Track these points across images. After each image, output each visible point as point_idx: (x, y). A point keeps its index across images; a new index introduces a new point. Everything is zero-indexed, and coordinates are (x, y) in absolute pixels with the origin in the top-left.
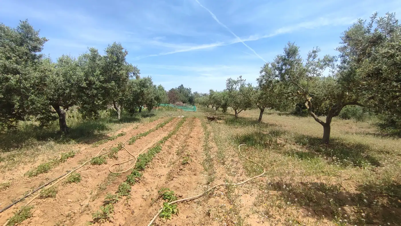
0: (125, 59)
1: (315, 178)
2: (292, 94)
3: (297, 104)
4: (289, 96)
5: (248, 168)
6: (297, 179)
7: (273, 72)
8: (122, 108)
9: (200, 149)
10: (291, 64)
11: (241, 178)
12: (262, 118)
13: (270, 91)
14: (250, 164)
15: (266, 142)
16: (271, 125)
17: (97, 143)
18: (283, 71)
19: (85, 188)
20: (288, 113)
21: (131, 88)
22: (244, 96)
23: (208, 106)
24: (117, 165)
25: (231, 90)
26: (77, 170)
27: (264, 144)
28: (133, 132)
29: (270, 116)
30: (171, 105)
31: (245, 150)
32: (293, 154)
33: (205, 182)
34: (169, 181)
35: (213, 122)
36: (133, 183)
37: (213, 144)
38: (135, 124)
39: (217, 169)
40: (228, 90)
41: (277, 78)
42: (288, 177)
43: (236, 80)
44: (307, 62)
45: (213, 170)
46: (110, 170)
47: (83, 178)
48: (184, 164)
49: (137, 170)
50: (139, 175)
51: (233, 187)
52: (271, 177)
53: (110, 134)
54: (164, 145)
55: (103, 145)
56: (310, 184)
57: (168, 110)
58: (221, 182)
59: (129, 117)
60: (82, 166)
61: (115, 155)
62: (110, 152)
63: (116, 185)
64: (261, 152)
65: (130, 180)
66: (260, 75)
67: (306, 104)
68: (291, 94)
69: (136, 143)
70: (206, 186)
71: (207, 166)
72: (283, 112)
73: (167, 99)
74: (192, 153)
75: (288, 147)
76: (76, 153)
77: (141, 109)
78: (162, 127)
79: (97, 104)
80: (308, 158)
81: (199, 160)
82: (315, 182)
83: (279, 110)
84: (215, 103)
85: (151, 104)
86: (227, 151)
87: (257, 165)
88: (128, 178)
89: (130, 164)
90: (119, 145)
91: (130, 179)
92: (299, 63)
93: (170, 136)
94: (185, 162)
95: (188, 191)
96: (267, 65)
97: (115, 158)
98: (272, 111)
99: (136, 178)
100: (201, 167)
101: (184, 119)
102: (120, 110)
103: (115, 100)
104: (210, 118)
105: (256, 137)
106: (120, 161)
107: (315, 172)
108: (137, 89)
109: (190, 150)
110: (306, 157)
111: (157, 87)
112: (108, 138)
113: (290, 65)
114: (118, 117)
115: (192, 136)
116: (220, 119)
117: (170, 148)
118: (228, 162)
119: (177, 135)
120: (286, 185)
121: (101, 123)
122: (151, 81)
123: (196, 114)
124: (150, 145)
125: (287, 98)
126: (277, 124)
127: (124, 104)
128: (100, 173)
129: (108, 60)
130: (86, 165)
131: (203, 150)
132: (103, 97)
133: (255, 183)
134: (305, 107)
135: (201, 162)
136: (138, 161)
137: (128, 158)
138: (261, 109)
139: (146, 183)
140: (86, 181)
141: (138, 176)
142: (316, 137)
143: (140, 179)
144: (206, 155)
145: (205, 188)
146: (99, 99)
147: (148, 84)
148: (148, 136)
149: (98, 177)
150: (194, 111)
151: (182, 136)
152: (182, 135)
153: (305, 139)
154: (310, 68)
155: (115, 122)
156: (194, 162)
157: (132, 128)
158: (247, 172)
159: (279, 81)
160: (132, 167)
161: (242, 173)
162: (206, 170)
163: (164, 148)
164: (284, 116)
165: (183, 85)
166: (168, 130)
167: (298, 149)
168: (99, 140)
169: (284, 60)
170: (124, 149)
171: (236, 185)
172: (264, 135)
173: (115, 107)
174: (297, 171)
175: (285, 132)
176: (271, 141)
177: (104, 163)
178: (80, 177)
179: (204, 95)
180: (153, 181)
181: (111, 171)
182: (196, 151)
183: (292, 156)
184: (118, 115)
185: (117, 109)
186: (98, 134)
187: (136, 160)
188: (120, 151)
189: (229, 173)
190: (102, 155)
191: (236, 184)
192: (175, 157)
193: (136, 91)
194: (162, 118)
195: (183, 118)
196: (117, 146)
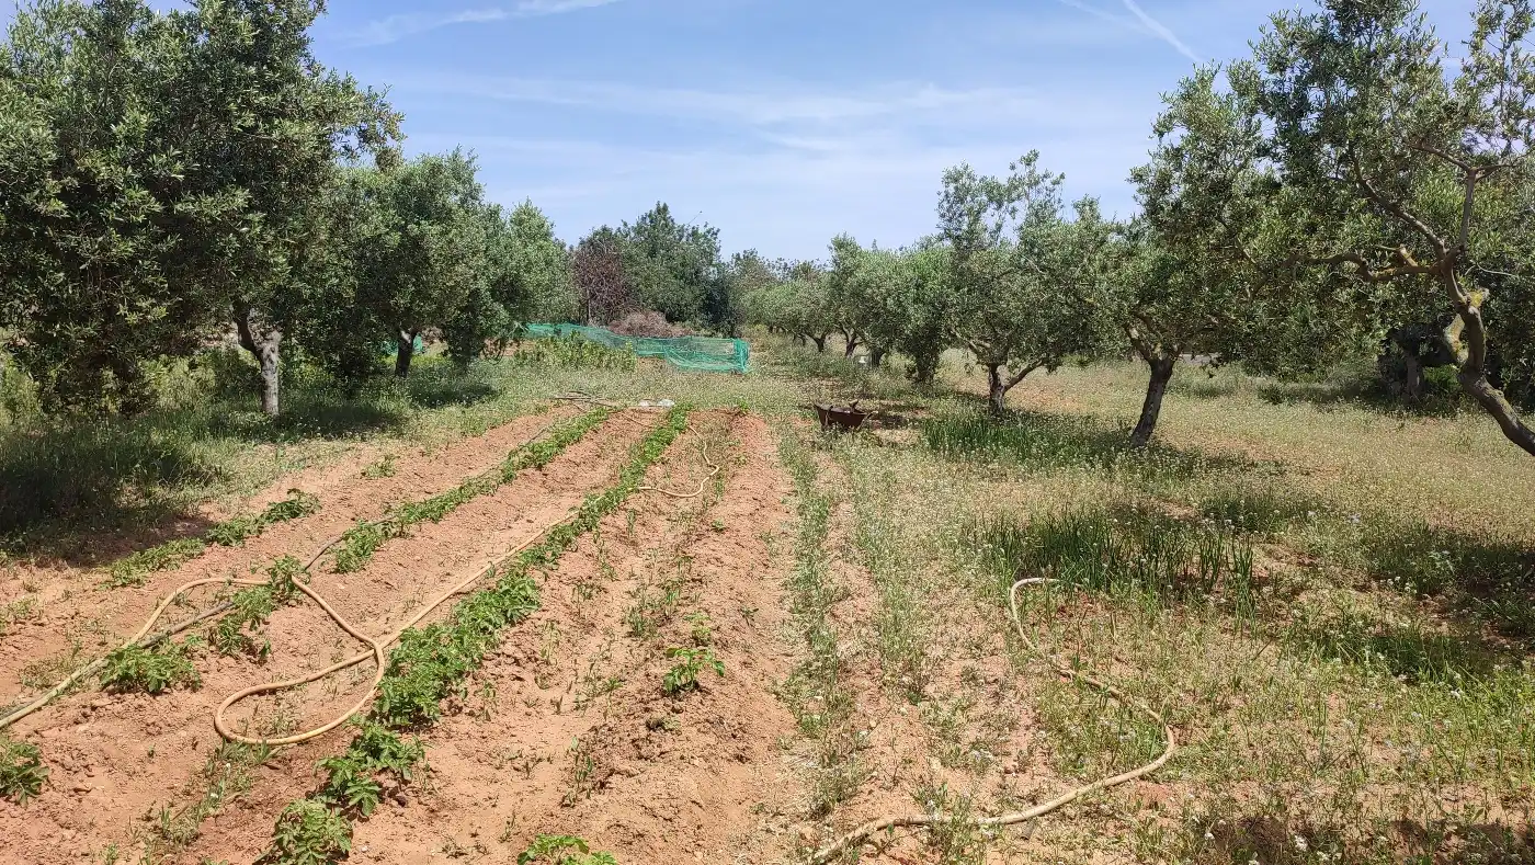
0: (302, 43)
1: (1492, 798)
2: (1363, 270)
3: (1392, 333)
4: (1339, 281)
5: (1067, 722)
6: (1378, 803)
7: (1239, 127)
8: (291, 348)
9: (771, 599)
10: (1362, 73)
11: (1024, 783)
12: (1158, 421)
13: (1217, 248)
14: (1077, 699)
15: (1179, 570)
16: (1217, 462)
17: (136, 563)
18: (1309, 123)
19: (68, 834)
20: (1325, 387)
21: (346, 226)
22: (1055, 276)
23: (820, 343)
24: (263, 698)
25: (970, 241)
26: (20, 724)
27: (1172, 577)
28: (359, 495)
29: (1214, 404)
30: (592, 331)
31: (1050, 615)
32: (1356, 645)
33: (801, 801)
34: (583, 796)
35: (850, 443)
36: (366, 804)
37: (852, 571)
38: (372, 449)
39: (873, 724)
40: (948, 243)
41: (1267, 161)
42: (1323, 788)
43: (1003, 181)
44: (1471, 61)
45: (853, 731)
46: (222, 727)
47: (57, 775)
48: (675, 692)
49: (387, 728)
50: (400, 755)
51: (974, 835)
52: (1211, 785)
53: (217, 507)
54: (550, 573)
55: (178, 574)
56: (1457, 833)
57: (578, 363)
58: (899, 806)
59: (333, 401)
60: (45, 699)
61: (250, 635)
62: (220, 616)
63: (259, 816)
64: (1151, 626)
65: (344, 786)
66: (1154, 149)
67: (1453, 334)
68: (1353, 265)
69: (378, 565)
70: (808, 830)
71: (815, 708)
72: (1292, 385)
73: (569, 295)
74: (725, 624)
75: (1322, 602)
76: (11, 618)
77: (406, 352)
78: (540, 467)
79: (133, 318)
80: (1449, 670)
81: (769, 667)
82: (1491, 819)
83: (1271, 370)
84: (863, 321)
85: (473, 323)
86: (938, 616)
87: (1124, 705)
88: (334, 772)
89: (341, 689)
90: (274, 575)
91: (346, 781)
92: (1414, 68)
93: (586, 522)
94: (684, 681)
95: (699, 854)
96: (1204, 81)
97: (251, 651)
98: (1222, 376)
99: (380, 773)
100: (774, 713)
101: (675, 420)
102: (275, 357)
103: (246, 298)
104: (831, 412)
105: (1115, 538)
106: (283, 669)
107: (1492, 762)
108: (383, 230)
109: (714, 606)
110: (1439, 669)
111: (505, 216)
112: (204, 532)
113: (1352, 80)
114: (264, 401)
115: (726, 525)
116: (897, 423)
117: (590, 596)
118: (944, 685)
119: (635, 512)
120: (1307, 833)
121: (157, 437)
122: (470, 181)
123: (746, 385)
124: (466, 578)
125: (1323, 295)
126: (1252, 455)
127: (304, 319)
128: (158, 744)
129: (201, 39)
130: (75, 693)
131: (791, 611)
132: (169, 274)
133: (1111, 816)
134: (1444, 355)
135: (780, 683)
136: (394, 671)
137: (335, 651)
138: (1154, 364)
139: (443, 803)
140: (77, 790)
141: (394, 765)
142: (1505, 540)
143: (406, 782)
144: (810, 637)
145: (802, 836)
146: (147, 291)
147: (453, 200)
148: (449, 520)
149: (150, 768)
150: (735, 373)
151: (662, 524)
152: (662, 518)
153: (1434, 554)
154: (1487, 99)
155: (249, 433)
156: (732, 678)
157: (358, 471)
158: (1062, 749)
159: (1279, 186)
160: (356, 708)
161: (1031, 753)
162: (808, 729)
163: (553, 594)
164: (1305, 409)
165: (665, 208)
166: (579, 484)
167: (1390, 618)
168: (148, 541)
169: (1316, 45)
170: (308, 600)
171: (992, 826)
172: (1167, 523)
173: (247, 342)
174: (1375, 755)
175: (1305, 508)
176: (1212, 560)
177: (180, 685)
178: (37, 763)
179: (795, 275)
180: (483, 791)
181: (227, 733)
182: (747, 615)
183: (1346, 662)
184: (266, 388)
185: (258, 354)
186: (143, 503)
187: (384, 663)
188: (284, 611)
189: (947, 750)
190: (169, 634)
191: (989, 820)
192: (623, 651)
193: (376, 239)
194: (539, 410)
195: (670, 415)
196: (265, 582)
